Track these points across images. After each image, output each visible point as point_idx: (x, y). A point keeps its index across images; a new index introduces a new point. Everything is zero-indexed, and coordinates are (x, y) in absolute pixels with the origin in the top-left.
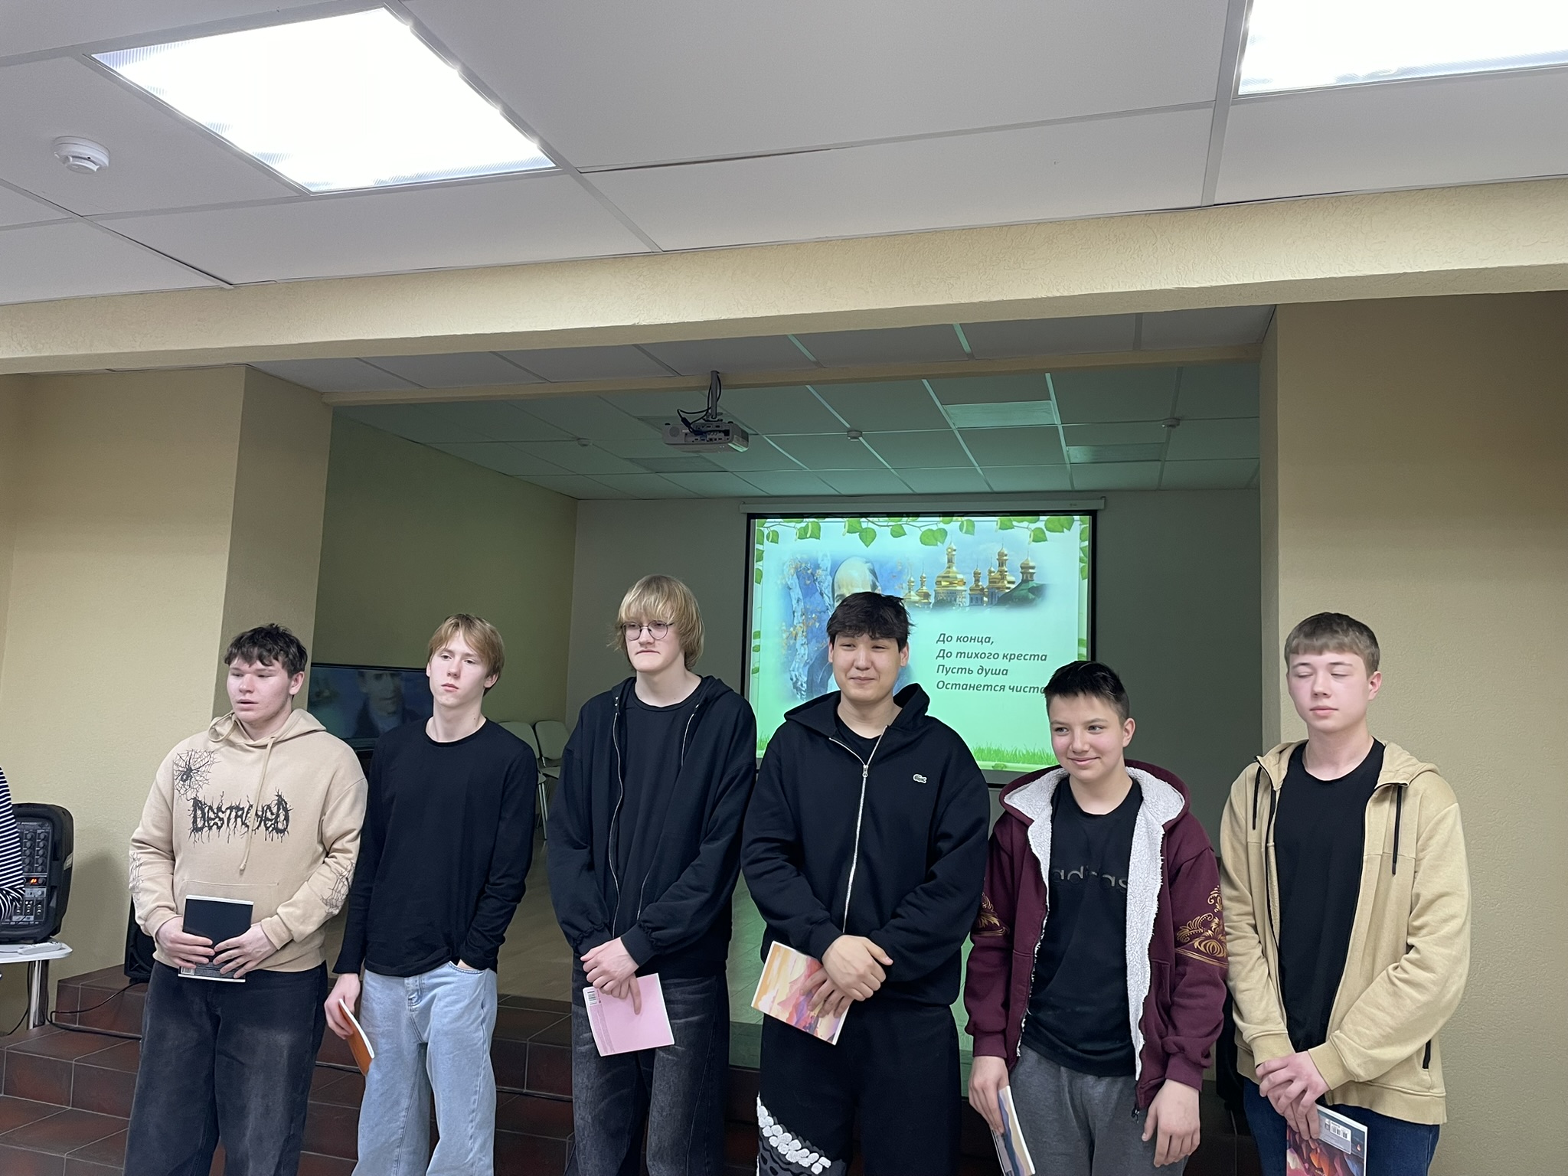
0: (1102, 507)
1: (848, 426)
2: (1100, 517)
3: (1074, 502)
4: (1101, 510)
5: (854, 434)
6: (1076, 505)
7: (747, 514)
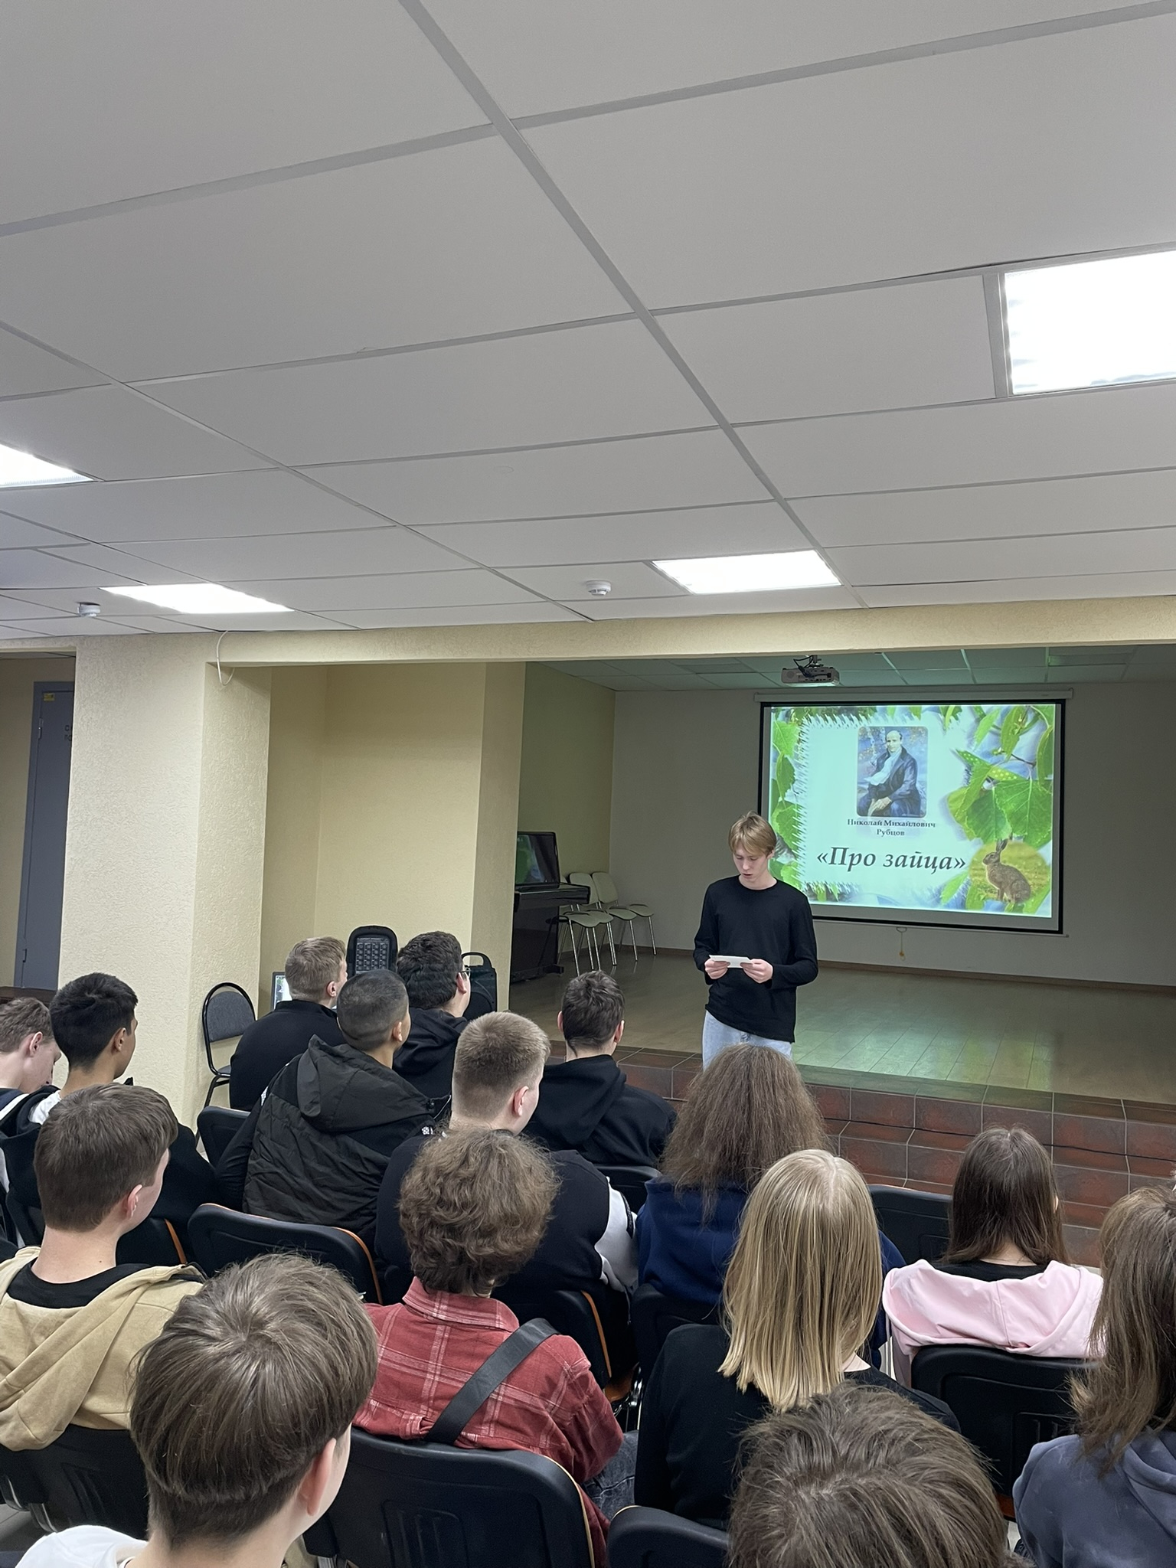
0: (1071, 697)
2: (1067, 702)
3: (1046, 693)
4: (1069, 699)
6: (1047, 695)
7: (762, 703)
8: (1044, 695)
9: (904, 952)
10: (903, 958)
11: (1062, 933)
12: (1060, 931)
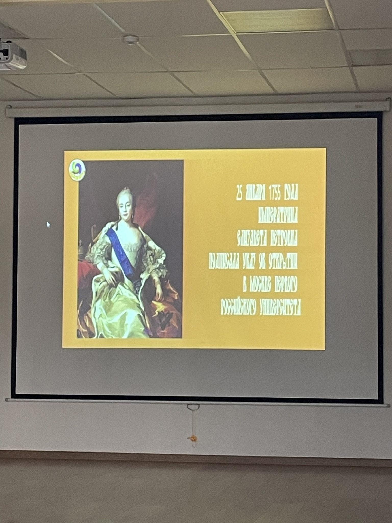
0: (388, 109)
1: (123, 30)
2: (385, 119)
3: (360, 104)
4: (386, 111)
5: (130, 39)
6: (360, 107)
7: (16, 119)
8: (357, 107)
9: (197, 436)
10: (194, 443)
11: (382, 403)
12: (380, 400)
